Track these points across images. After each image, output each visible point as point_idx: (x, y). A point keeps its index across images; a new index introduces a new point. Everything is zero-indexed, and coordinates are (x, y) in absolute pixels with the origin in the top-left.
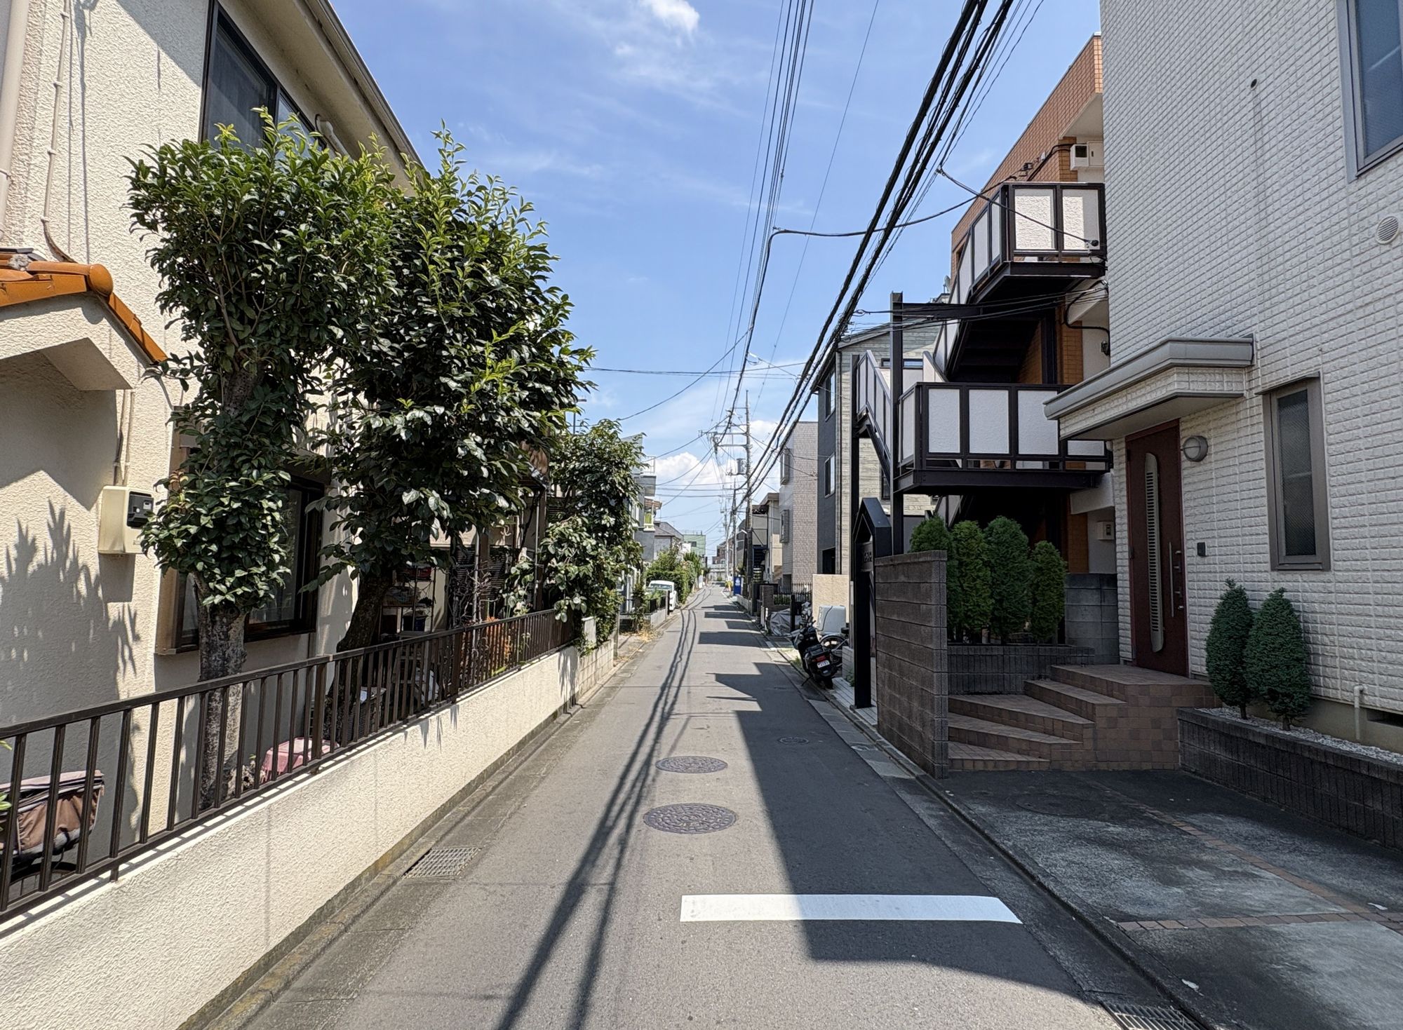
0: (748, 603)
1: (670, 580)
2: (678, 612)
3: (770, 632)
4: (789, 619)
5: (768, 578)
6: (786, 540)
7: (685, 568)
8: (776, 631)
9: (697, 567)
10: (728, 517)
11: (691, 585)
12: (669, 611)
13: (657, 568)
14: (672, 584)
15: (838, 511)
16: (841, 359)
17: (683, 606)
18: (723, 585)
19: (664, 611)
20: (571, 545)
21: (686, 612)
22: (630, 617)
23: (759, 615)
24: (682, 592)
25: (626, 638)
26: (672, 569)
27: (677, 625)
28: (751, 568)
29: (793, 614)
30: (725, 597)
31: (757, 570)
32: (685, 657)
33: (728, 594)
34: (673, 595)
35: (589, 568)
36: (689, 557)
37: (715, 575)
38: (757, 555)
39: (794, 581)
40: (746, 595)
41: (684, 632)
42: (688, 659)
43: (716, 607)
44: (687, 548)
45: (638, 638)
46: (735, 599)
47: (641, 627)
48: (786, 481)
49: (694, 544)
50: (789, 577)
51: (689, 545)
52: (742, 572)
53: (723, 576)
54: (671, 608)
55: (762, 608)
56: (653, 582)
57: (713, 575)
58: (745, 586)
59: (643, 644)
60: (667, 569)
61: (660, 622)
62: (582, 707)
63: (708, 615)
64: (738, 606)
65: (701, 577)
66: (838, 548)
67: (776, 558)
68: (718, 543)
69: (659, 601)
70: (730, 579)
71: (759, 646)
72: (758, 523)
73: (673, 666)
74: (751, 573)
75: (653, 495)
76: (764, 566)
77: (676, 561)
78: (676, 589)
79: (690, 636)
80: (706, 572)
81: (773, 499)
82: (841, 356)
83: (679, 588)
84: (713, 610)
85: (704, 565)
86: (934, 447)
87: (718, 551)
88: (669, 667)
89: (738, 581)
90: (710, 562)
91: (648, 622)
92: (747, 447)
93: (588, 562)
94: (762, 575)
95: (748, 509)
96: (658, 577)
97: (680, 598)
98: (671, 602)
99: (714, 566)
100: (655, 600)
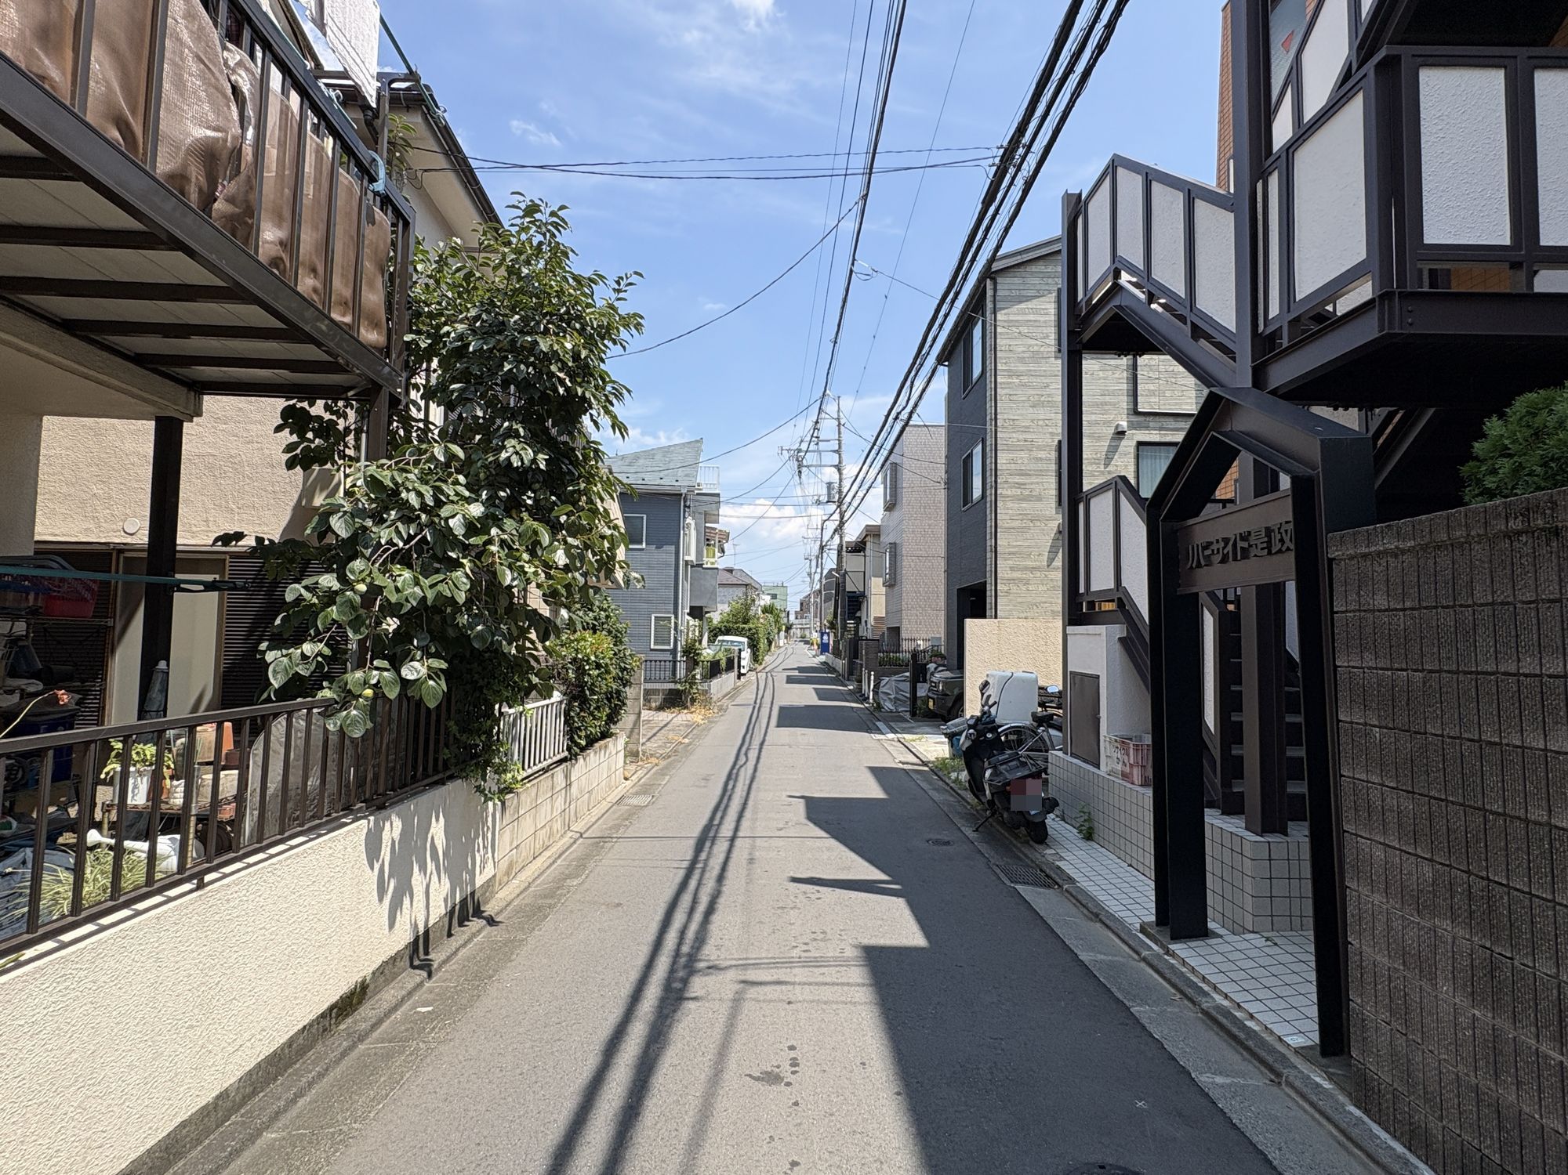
0: (840, 664)
1: (743, 636)
2: (752, 676)
3: (879, 707)
4: (907, 686)
5: (866, 632)
6: (891, 584)
7: (762, 621)
8: (888, 705)
9: (777, 622)
10: (814, 563)
11: (770, 643)
12: (740, 675)
13: (728, 622)
14: (745, 640)
15: (990, 523)
16: (995, 290)
17: (760, 668)
18: (807, 643)
19: (733, 675)
20: (408, 515)
21: (762, 676)
22: (679, 686)
23: (860, 681)
24: (758, 650)
25: (671, 716)
26: (746, 621)
27: (748, 696)
28: (844, 622)
29: (914, 682)
30: (811, 657)
31: (851, 623)
32: (753, 755)
33: (814, 653)
34: (746, 654)
35: (460, 583)
36: (768, 610)
37: (798, 631)
38: (853, 603)
39: (904, 635)
40: (837, 653)
41: (757, 707)
42: (758, 758)
43: (801, 669)
44: (766, 600)
45: (689, 717)
46: (822, 658)
47: (693, 700)
48: (890, 506)
49: (774, 597)
50: (896, 631)
51: (769, 597)
52: (832, 626)
53: (807, 633)
54: (743, 671)
55: (865, 672)
56: (720, 638)
57: (796, 631)
58: (836, 643)
59: (692, 726)
60: (740, 622)
61: (724, 692)
62: (491, 921)
63: (790, 680)
64: (827, 667)
65: (782, 634)
66: (990, 580)
67: (877, 607)
68: (801, 596)
69: (723, 663)
70: (815, 636)
71: (868, 730)
72: (853, 563)
73: (731, 777)
74: (844, 627)
75: (717, 522)
76: (860, 618)
77: (751, 613)
78: (749, 647)
79: (765, 712)
80: (788, 628)
81: (873, 532)
82: (995, 284)
83: (754, 646)
84: (796, 673)
85: (785, 620)
86: (1437, 230)
87: (802, 604)
88: (723, 778)
89: (825, 637)
90: (792, 617)
91: (705, 692)
92: (839, 468)
93: (456, 564)
94: (857, 630)
95: (840, 546)
96: (728, 632)
97: (755, 658)
98: (743, 663)
99: (797, 621)
100: (718, 661)
